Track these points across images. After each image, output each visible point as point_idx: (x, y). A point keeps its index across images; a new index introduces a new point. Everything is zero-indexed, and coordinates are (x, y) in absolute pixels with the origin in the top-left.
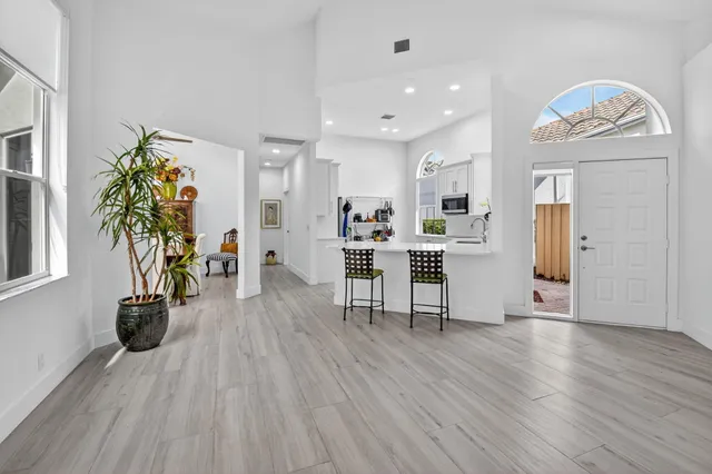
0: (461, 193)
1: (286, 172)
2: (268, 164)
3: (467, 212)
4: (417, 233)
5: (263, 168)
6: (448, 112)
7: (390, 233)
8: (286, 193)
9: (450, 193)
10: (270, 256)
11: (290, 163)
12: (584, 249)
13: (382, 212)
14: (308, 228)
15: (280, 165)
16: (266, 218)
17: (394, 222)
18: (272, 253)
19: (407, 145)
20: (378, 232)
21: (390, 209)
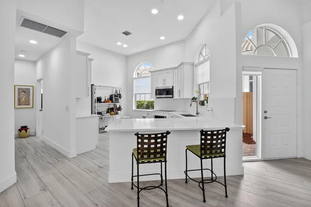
0: (168, 85)
1: (39, 65)
2: (22, 56)
3: (173, 97)
4: (134, 109)
5: (18, 60)
6: (162, 38)
7: (119, 109)
8: (39, 81)
9: (161, 86)
10: (23, 131)
11: (45, 56)
12: (266, 118)
13: (115, 96)
14: (67, 108)
15: (34, 58)
16: (19, 100)
17: (122, 103)
18: (25, 128)
19: (127, 58)
20: (112, 109)
21: (120, 95)
